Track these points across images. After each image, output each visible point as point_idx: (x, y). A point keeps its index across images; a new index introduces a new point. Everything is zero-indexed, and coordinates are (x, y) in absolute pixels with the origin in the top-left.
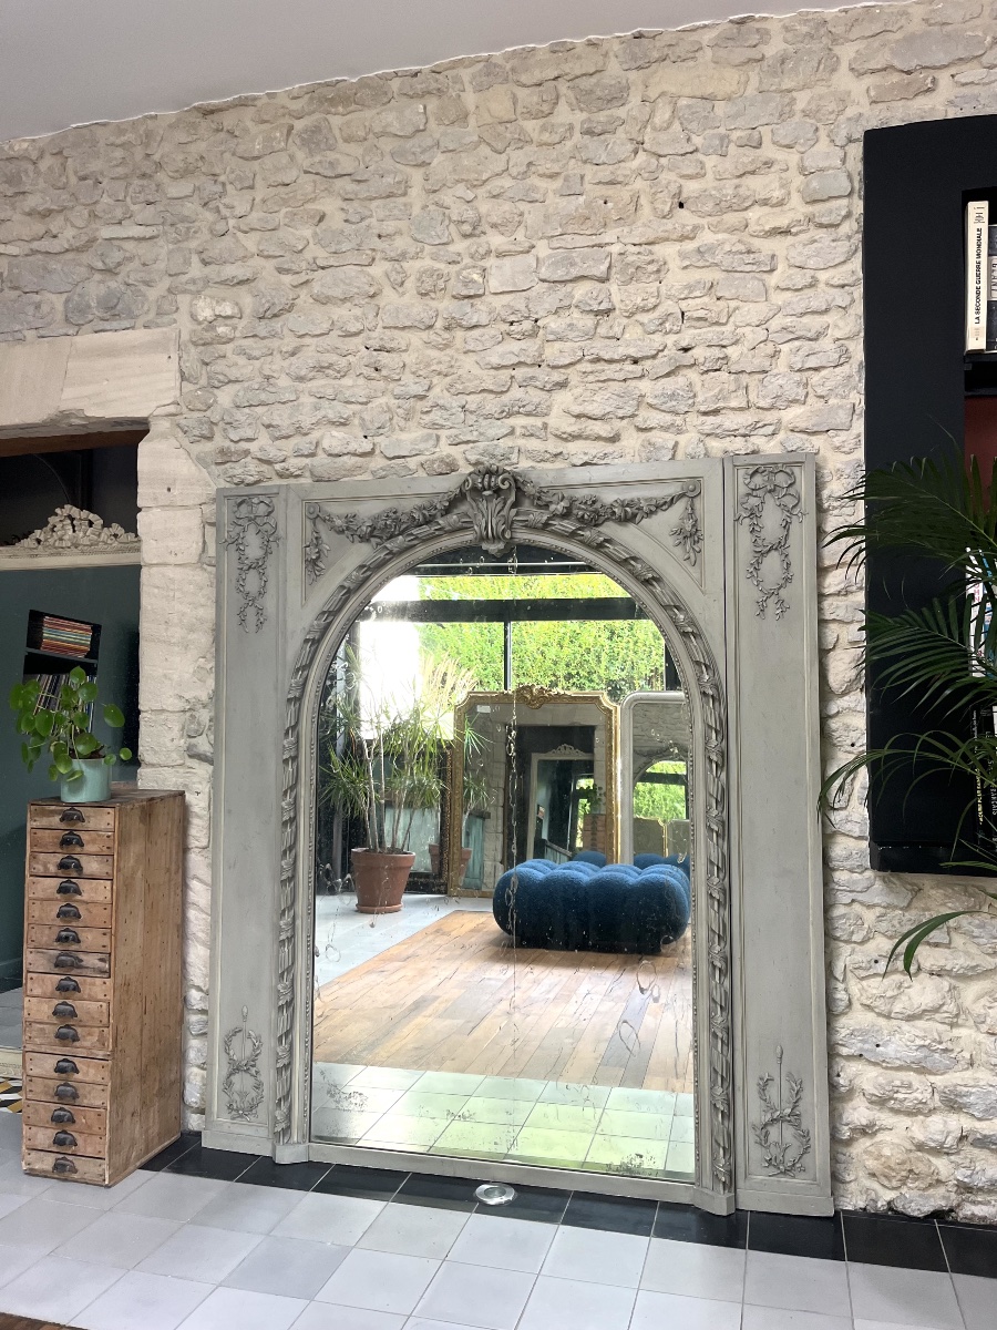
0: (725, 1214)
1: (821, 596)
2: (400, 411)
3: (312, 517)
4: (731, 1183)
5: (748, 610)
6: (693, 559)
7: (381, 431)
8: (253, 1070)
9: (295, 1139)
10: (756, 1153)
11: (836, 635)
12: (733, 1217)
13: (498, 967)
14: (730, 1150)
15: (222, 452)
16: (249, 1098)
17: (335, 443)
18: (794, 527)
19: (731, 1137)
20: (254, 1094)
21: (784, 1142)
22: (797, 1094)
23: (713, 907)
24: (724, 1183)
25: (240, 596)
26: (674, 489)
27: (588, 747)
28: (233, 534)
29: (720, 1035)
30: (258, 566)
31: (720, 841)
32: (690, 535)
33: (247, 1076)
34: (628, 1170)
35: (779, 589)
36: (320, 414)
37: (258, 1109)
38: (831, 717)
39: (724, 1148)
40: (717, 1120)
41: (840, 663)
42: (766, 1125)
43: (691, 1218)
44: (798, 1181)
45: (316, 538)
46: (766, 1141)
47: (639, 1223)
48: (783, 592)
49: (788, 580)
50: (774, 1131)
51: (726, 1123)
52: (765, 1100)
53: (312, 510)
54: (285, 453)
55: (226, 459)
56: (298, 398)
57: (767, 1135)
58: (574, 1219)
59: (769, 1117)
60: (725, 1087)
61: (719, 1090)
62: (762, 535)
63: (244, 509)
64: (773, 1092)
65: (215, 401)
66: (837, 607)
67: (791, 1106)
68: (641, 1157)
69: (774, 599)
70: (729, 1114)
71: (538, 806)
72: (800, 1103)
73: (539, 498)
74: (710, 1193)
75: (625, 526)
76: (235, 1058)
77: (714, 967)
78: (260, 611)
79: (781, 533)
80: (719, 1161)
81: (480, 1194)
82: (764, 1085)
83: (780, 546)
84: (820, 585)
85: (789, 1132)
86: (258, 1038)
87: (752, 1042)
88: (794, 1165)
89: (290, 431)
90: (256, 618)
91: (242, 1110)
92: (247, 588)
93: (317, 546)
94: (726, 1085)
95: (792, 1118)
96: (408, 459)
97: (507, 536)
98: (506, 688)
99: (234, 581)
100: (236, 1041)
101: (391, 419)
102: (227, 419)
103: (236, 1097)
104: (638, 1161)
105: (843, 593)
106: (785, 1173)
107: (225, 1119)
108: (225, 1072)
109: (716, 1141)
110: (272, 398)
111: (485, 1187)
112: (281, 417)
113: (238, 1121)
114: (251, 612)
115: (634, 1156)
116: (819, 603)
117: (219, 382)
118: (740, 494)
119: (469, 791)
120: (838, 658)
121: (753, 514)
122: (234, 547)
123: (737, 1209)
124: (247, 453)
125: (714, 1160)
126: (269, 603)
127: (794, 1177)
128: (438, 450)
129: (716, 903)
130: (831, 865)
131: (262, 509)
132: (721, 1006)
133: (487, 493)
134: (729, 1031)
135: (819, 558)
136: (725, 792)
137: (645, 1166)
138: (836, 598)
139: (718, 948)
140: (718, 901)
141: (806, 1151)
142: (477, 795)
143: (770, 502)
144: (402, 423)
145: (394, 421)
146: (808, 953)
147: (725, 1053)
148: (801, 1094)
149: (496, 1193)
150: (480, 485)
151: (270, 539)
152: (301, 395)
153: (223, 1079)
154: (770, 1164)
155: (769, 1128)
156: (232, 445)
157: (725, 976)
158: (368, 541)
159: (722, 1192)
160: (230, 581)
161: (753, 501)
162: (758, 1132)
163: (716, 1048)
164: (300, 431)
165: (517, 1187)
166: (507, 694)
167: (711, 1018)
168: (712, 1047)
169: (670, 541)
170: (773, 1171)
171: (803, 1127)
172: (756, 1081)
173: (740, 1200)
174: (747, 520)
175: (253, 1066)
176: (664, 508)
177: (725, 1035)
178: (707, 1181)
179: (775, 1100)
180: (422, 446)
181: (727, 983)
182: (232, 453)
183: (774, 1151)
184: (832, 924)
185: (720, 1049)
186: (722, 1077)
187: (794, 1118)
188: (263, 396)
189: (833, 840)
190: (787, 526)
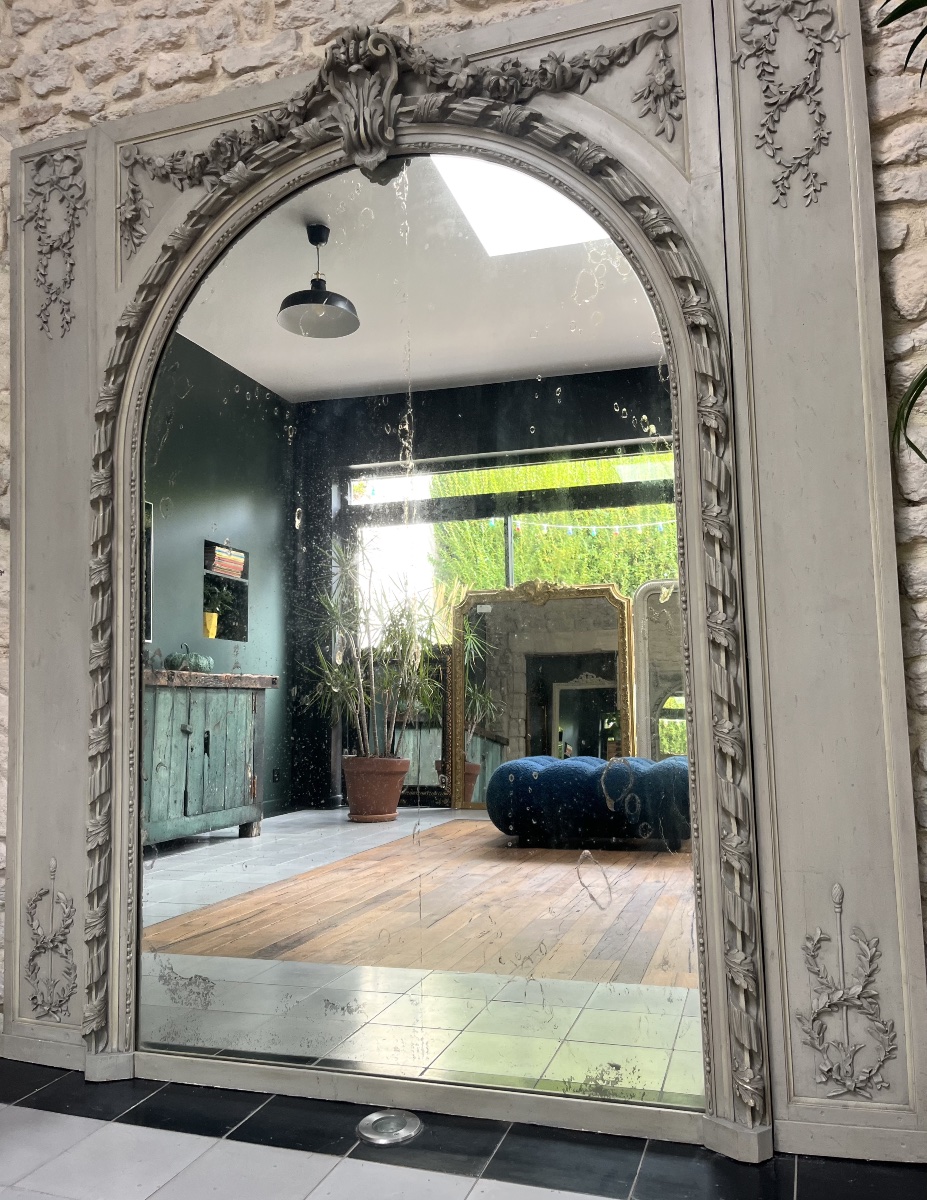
0: (755, 1160)
1: (878, 167)
2: (248, 10)
3: (128, 163)
4: (764, 1108)
5: (760, 193)
6: (669, 131)
7: (223, 41)
8: (62, 949)
9: (115, 1046)
10: (805, 1062)
11: (904, 226)
12: (771, 1165)
13: (487, 865)
14: (761, 1055)
15: (27, 113)
16: (58, 989)
17: (163, 68)
18: (828, 60)
19: (763, 1034)
20: (64, 982)
21: (852, 1043)
22: (871, 961)
23: (718, 661)
24: (753, 1109)
25: (41, 291)
26: (636, 31)
27: (610, 674)
28: (32, 207)
29: (736, 865)
30: (62, 246)
31: (727, 557)
32: (665, 96)
33: (56, 957)
34: (599, 1089)
35: (808, 157)
36: (145, 37)
37: (69, 1003)
38: (900, 358)
39: (751, 1052)
40: (737, 1005)
41: (913, 269)
42: (819, 1015)
43: (698, 1169)
44: (877, 1105)
45: (134, 191)
46: (822, 1040)
47: (611, 1175)
48: (815, 163)
49: (822, 141)
50: (834, 1025)
51: (753, 1011)
52: (817, 973)
53: (127, 154)
54: (102, 97)
55: (31, 121)
56: (120, 26)
57: (822, 1030)
58: (508, 1169)
59: (824, 1000)
60: (749, 950)
61: (739, 956)
62: (778, 77)
63: (46, 173)
64: (829, 959)
65: (20, 51)
66: (905, 179)
67: (862, 980)
68: (618, 1068)
69: (801, 173)
70: (757, 993)
71: (566, 744)
72: (877, 977)
73: (433, 73)
74: (730, 1125)
75: (563, 97)
76: (40, 932)
77: (723, 756)
78: (66, 307)
79: (807, 70)
80: (743, 1073)
81: (366, 1129)
82: (816, 947)
83: (807, 90)
84: (875, 151)
85: (859, 1025)
86: (70, 902)
87: (791, 878)
88: (869, 1079)
89: (110, 68)
90: (61, 317)
91: (49, 1006)
92: (49, 279)
93: (135, 201)
94: (750, 947)
95: (865, 1003)
96: (259, 73)
97: (390, 135)
98: (507, 585)
99: (33, 270)
100: (43, 907)
101: (237, 24)
102: (33, 68)
103: (43, 988)
104: (613, 1074)
105: (913, 157)
106: (855, 1092)
107: (28, 1019)
108: (27, 954)
109: (737, 1040)
110: (88, 31)
111: (374, 1117)
112: (97, 52)
113: (45, 1020)
114: (55, 309)
115: (606, 1067)
116: (875, 177)
117: (25, 23)
118: (739, 24)
119: (475, 703)
120: (910, 260)
121: (762, 50)
122: (33, 224)
123: (776, 1153)
124: (57, 108)
125: (735, 1071)
126: (77, 295)
127: (870, 1099)
128: (299, 53)
129: (723, 655)
130: (912, 592)
131: (68, 167)
132: (737, 819)
133: (354, 68)
134: (753, 859)
135: (872, 108)
136: (732, 481)
137: (624, 1084)
138: (901, 168)
139: (728, 725)
140: (727, 650)
141: (890, 1055)
142: (484, 707)
143: (788, 28)
144: (252, 27)
145: (242, 28)
146: (879, 731)
147: (747, 895)
148: (877, 961)
149: (393, 1125)
150: (343, 57)
151: (77, 205)
152: (125, 22)
153: (26, 962)
154: (829, 1078)
155: (826, 1019)
156: (39, 103)
157: (743, 772)
158: (201, 183)
159: (750, 1124)
160: (28, 271)
161: (760, 31)
162: (808, 1026)
163: (732, 889)
164: (122, 65)
165: (425, 1116)
166: (509, 592)
167: (722, 839)
168: (726, 885)
169: (634, 111)
170: (833, 1089)
171: (885, 1016)
172: (802, 941)
173: (782, 1136)
174: (753, 62)
175: (62, 942)
176: (623, 60)
177: (745, 866)
178: (725, 1105)
179: (834, 974)
180: (277, 50)
181: (746, 783)
182: (38, 112)
183: (836, 1057)
184: (917, 687)
185: (738, 891)
186: (743, 933)
187: (867, 1002)
188: (77, 30)
189: (914, 554)
190: (815, 59)
